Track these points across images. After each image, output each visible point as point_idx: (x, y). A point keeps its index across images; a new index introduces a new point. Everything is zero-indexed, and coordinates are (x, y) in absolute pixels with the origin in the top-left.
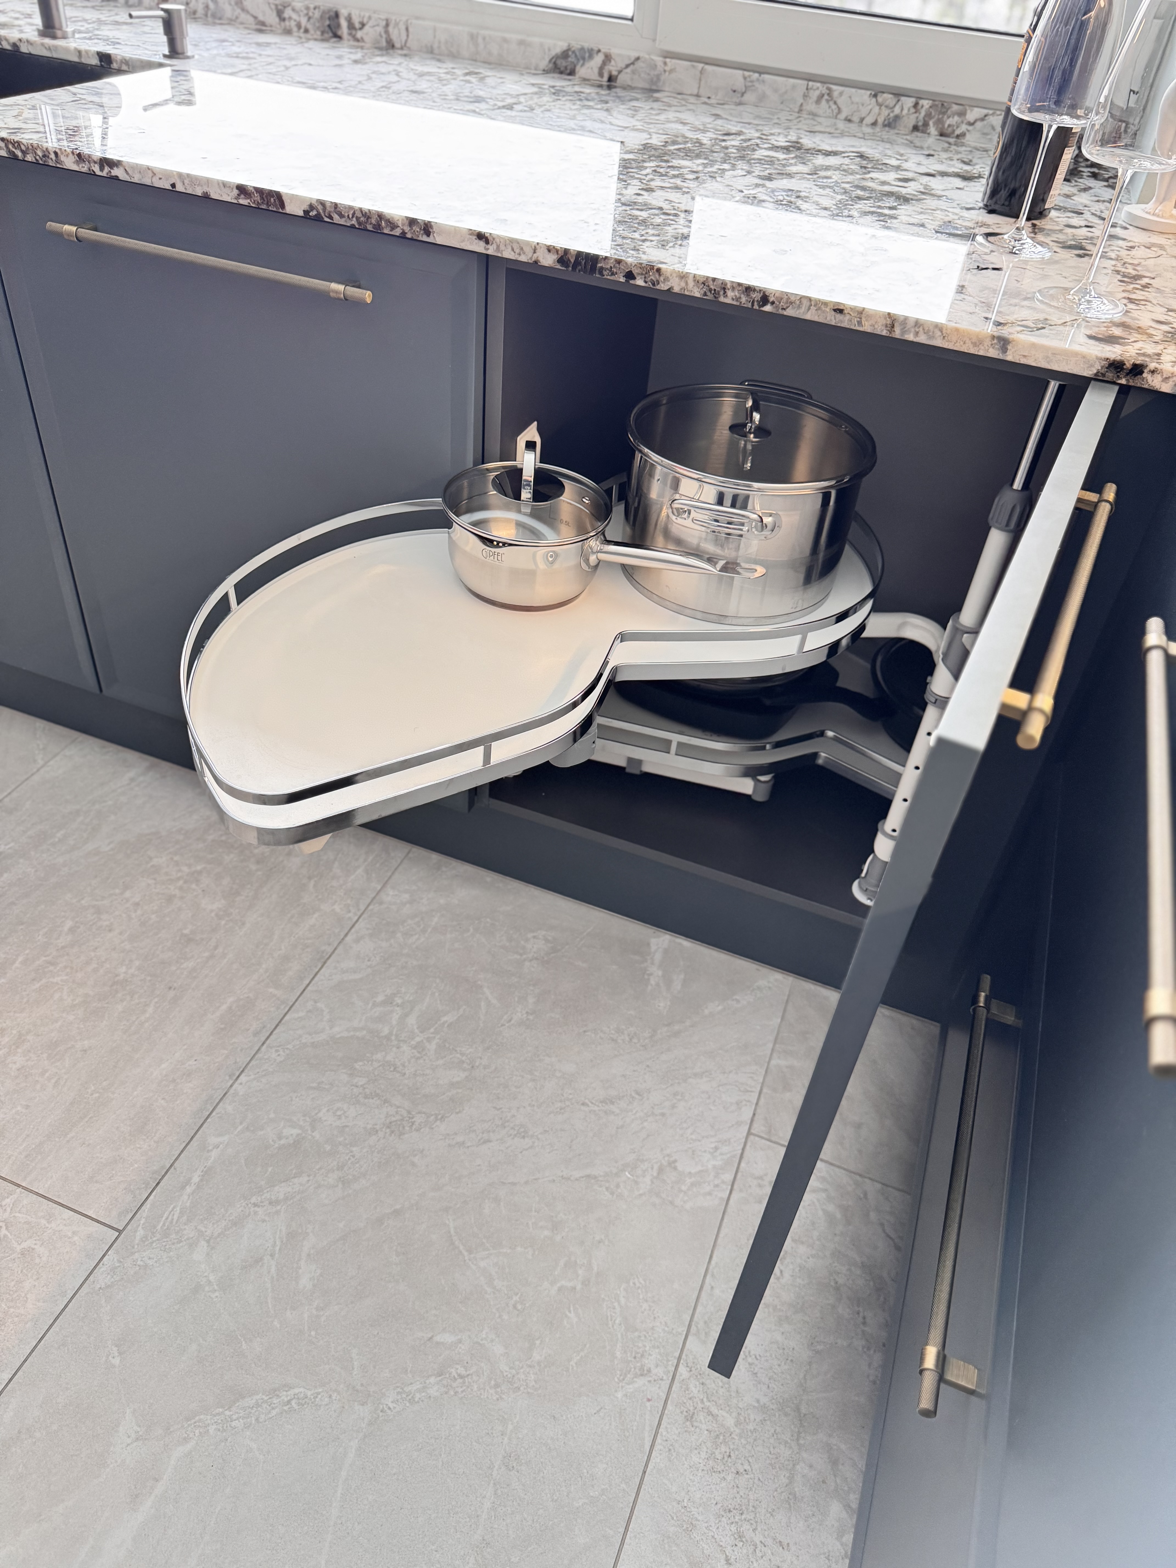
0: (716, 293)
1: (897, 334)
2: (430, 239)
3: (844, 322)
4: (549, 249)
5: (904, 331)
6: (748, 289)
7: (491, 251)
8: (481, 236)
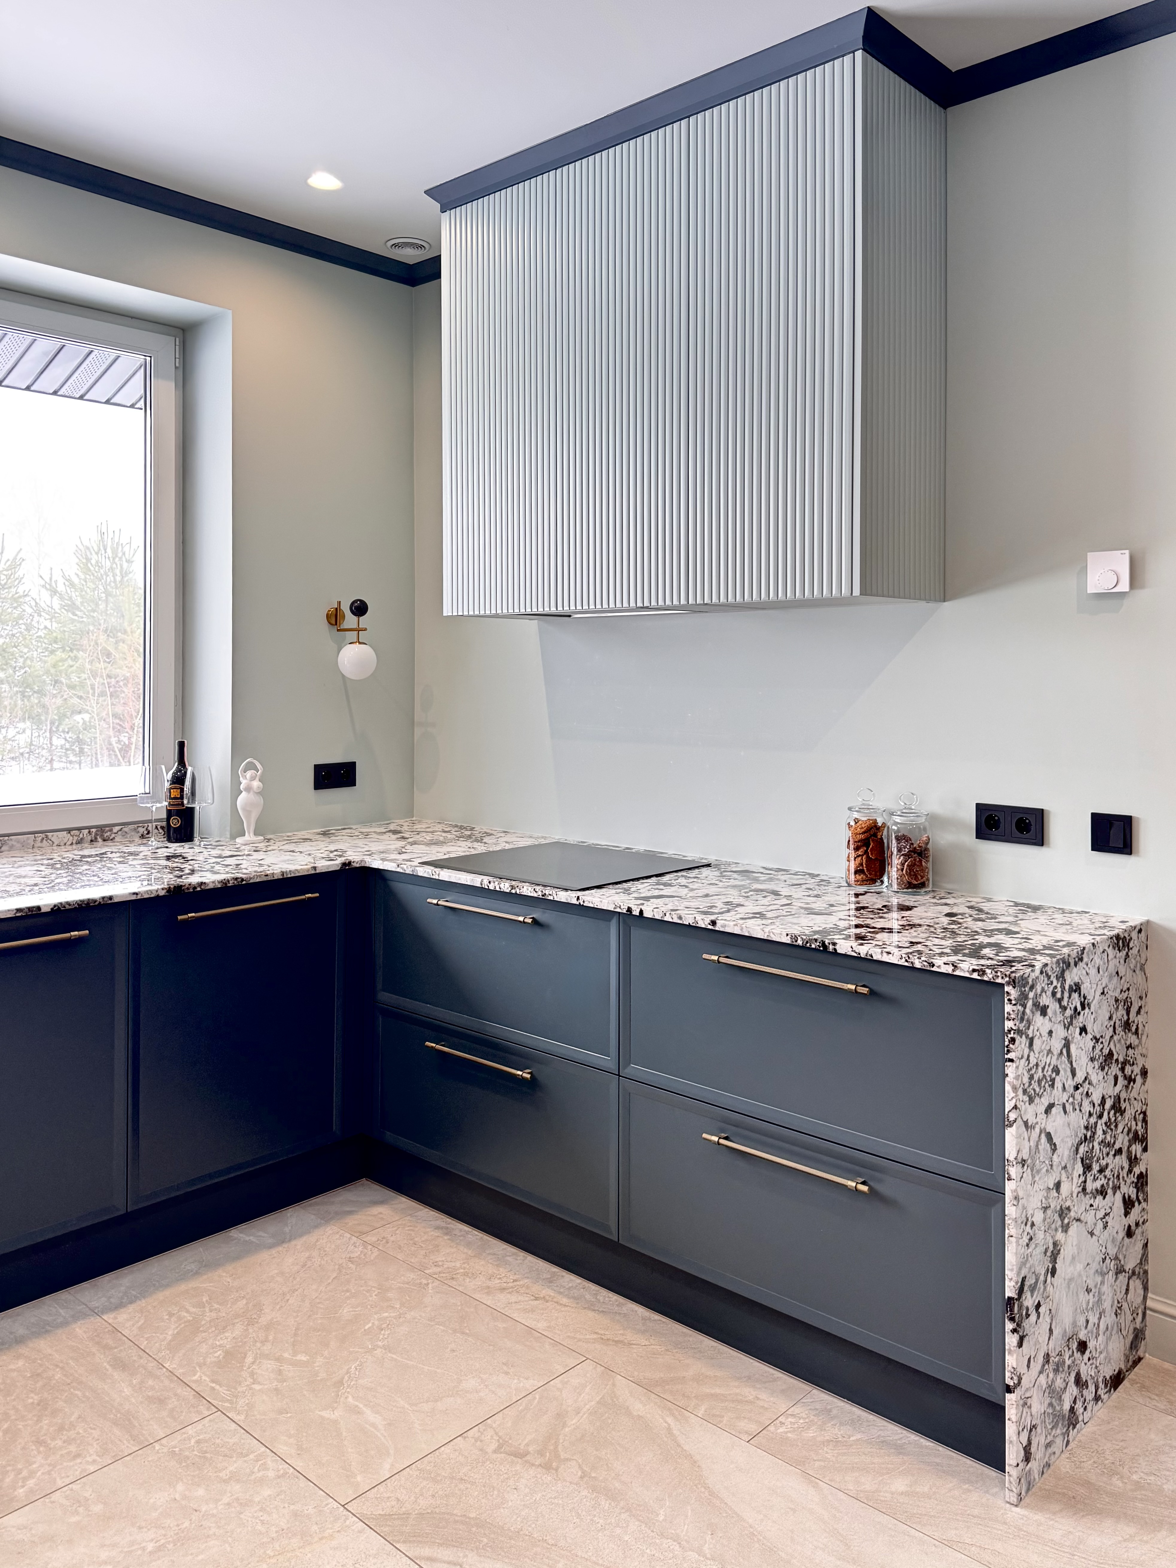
0: (226, 884)
1: (285, 876)
2: (112, 901)
3: (269, 878)
4: (163, 889)
5: (287, 875)
6: (236, 879)
7: (139, 897)
8: (134, 894)
